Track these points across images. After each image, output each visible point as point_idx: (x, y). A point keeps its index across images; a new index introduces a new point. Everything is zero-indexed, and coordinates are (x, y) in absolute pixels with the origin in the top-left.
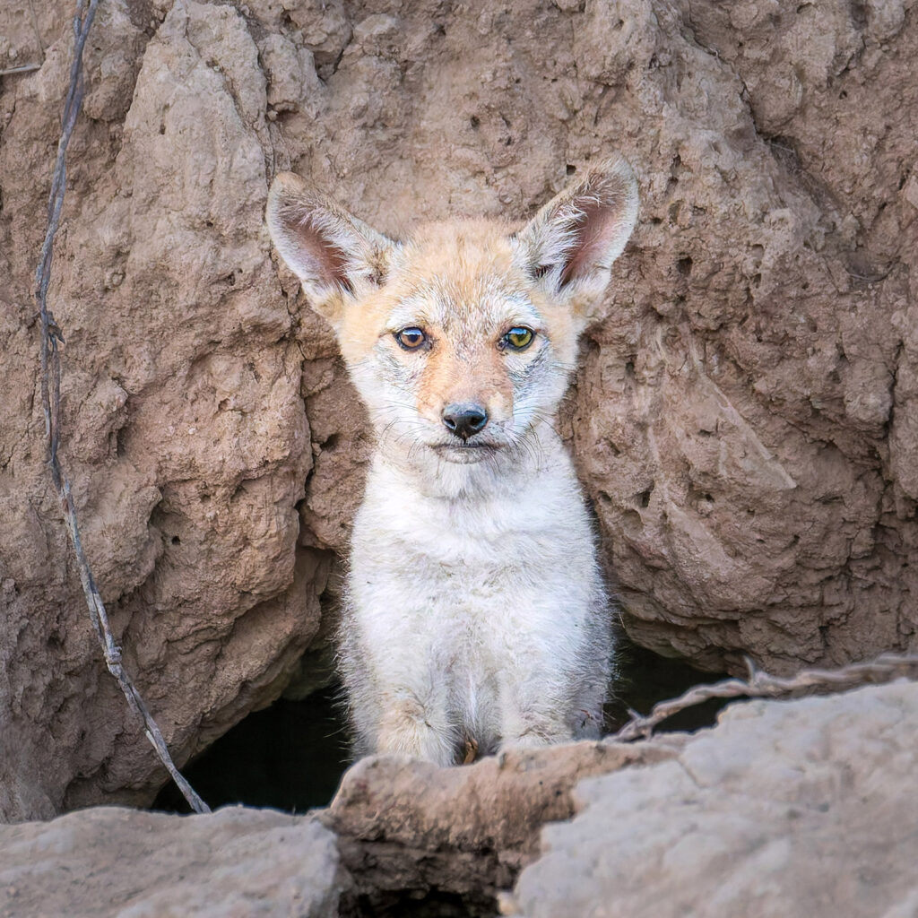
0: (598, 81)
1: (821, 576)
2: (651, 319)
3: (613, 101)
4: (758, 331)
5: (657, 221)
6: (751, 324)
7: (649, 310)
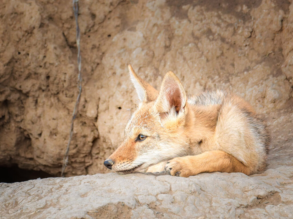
0: (26, 31)
1: (84, 155)
2: (41, 91)
3: (30, 36)
4: (66, 94)
5: (41, 66)
6: (64, 93)
7: (40, 88)
